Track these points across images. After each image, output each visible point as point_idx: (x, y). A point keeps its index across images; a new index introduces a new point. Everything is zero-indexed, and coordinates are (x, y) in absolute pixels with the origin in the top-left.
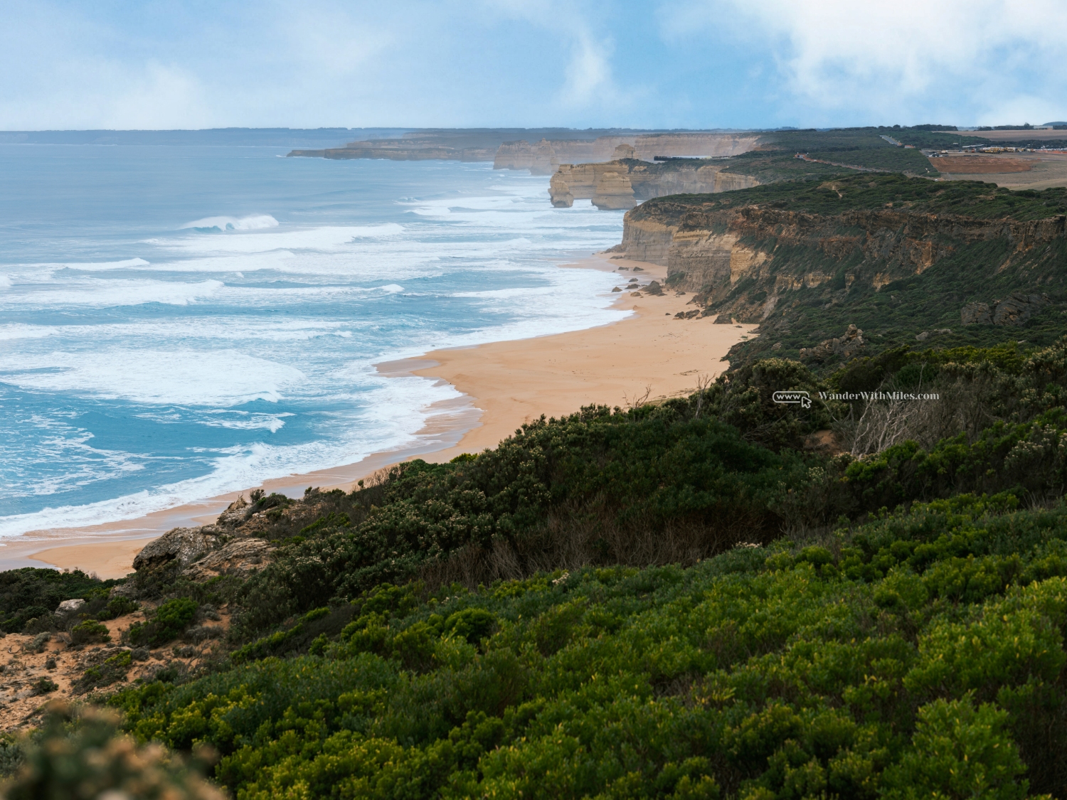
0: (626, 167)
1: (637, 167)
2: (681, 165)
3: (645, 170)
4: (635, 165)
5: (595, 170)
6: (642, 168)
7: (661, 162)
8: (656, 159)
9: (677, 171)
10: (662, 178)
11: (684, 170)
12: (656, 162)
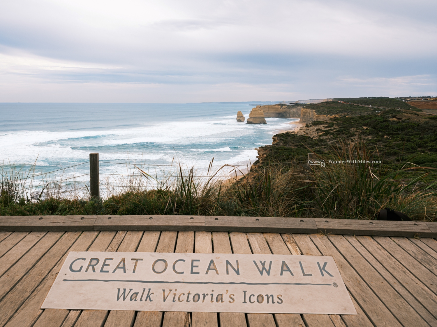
0: (280, 107)
1: (283, 107)
2: (298, 106)
3: (286, 108)
4: (283, 106)
5: (269, 108)
6: (285, 107)
7: (292, 105)
8: (290, 104)
9: (296, 108)
10: (292, 110)
11: (299, 108)
12: (290, 105)
